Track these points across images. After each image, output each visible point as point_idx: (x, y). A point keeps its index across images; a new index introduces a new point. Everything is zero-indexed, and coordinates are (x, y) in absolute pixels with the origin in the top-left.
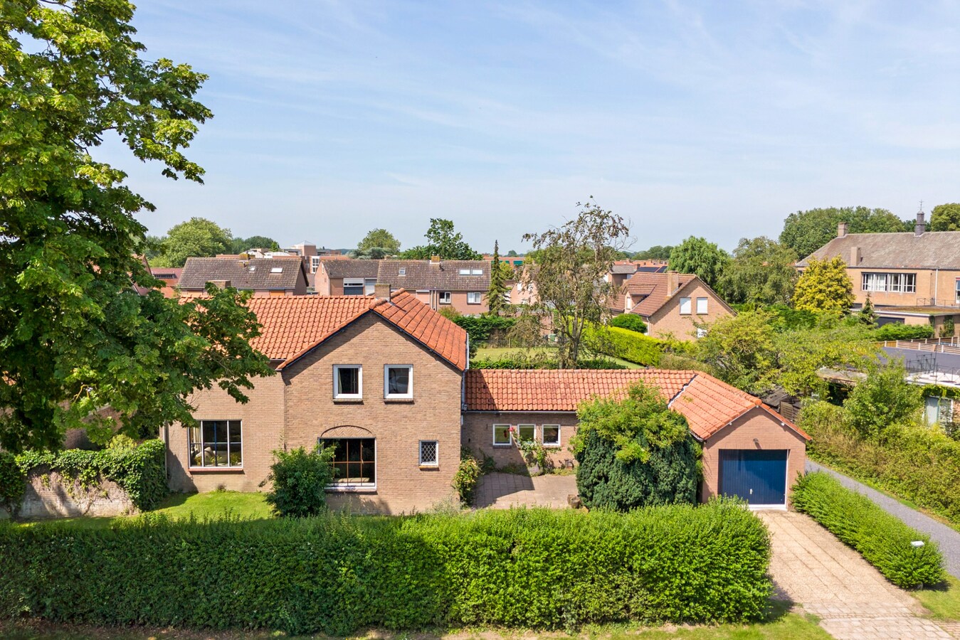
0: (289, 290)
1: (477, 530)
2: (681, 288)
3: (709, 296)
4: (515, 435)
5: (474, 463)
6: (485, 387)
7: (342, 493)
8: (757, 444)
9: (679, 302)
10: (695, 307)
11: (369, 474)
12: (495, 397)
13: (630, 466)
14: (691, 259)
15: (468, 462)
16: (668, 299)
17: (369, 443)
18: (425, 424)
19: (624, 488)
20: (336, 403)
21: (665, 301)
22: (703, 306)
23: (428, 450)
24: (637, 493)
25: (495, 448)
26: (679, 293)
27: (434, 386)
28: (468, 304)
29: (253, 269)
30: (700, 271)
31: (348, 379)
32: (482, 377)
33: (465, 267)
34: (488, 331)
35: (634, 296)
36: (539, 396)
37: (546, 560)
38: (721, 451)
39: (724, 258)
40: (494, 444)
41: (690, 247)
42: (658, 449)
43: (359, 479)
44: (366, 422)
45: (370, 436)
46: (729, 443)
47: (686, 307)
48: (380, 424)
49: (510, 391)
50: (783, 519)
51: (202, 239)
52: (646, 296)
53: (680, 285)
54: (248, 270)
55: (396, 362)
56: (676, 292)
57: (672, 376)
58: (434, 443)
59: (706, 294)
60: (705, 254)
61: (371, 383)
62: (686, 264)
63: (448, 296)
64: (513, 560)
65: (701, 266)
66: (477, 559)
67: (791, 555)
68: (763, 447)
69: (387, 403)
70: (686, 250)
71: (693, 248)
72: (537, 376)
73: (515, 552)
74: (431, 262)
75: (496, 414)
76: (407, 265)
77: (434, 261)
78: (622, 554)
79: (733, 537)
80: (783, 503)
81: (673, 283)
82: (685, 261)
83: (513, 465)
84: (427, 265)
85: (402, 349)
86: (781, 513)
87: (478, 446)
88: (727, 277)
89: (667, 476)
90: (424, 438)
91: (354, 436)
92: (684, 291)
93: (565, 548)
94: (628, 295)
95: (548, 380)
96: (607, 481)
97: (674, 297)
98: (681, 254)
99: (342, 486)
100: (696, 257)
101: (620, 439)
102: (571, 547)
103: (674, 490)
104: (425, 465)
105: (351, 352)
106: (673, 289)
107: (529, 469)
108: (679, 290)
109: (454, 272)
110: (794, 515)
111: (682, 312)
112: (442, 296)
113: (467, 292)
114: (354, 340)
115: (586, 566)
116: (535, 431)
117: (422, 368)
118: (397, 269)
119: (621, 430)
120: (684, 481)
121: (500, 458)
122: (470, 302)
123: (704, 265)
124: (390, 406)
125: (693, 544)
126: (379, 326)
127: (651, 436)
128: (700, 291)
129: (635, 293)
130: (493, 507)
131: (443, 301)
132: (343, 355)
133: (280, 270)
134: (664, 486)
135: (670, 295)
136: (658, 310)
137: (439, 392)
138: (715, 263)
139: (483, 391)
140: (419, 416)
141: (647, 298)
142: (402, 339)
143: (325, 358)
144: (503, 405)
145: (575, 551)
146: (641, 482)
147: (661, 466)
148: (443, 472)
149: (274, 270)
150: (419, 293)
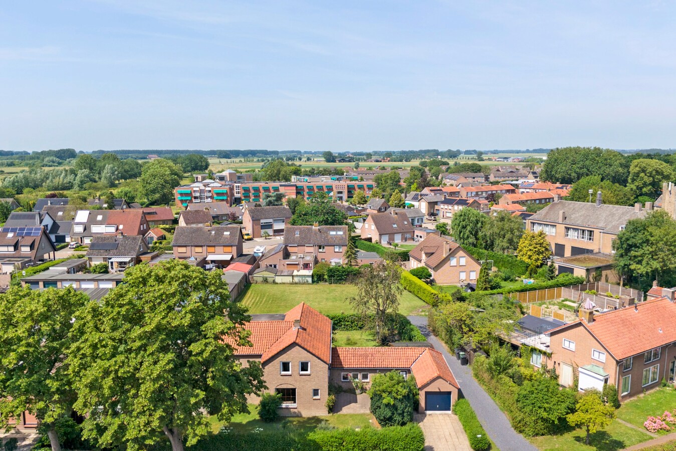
0: (234, 246)
1: (332, 437)
2: (451, 252)
3: (466, 256)
4: (351, 377)
5: (333, 397)
6: (339, 356)
7: (284, 408)
8: (439, 389)
9: (449, 260)
10: (458, 262)
11: (294, 400)
12: (342, 361)
13: (388, 405)
14: (464, 221)
15: (331, 396)
16: (443, 258)
17: (294, 390)
18: (315, 383)
19: (386, 412)
20: (281, 375)
21: (442, 259)
22: (463, 261)
23: (316, 392)
24: (390, 414)
25: (342, 382)
26: (449, 255)
27: (318, 369)
28: (335, 252)
29: (213, 232)
30: (469, 228)
31: (286, 367)
32: (337, 351)
33: (333, 230)
34: (345, 275)
35: (426, 254)
36: (361, 361)
37: (354, 446)
38: (426, 392)
39: (483, 219)
40: (342, 380)
41: (463, 214)
42: (397, 399)
43: (290, 402)
44: (293, 382)
45: (294, 387)
46: (429, 389)
47: (453, 262)
48: (298, 383)
49: (349, 358)
50: (448, 418)
51: (165, 175)
52: (432, 254)
53: (450, 249)
54: (211, 233)
55: (304, 360)
56: (448, 254)
57: (416, 350)
58: (318, 390)
59: (464, 254)
60: (471, 219)
61: (294, 367)
62: (461, 224)
63: (324, 248)
64: (344, 446)
65: (469, 225)
66: (332, 446)
67: (443, 436)
68: (442, 391)
69: (300, 375)
70: (461, 215)
71: (464, 215)
72: (360, 350)
73: (344, 444)
74: (313, 227)
75: (343, 369)
76: (300, 229)
77: (315, 227)
78: (377, 444)
79: (412, 438)
80: (450, 410)
81: (446, 249)
82: (460, 222)
83: (350, 389)
84: (311, 229)
85: (306, 355)
86: (448, 415)
87: (336, 381)
88: (484, 233)
89: (401, 408)
90: (314, 388)
91: (288, 387)
92: (452, 253)
93: (359, 443)
94: (423, 252)
95: (364, 352)
96: (380, 408)
97: (447, 257)
98: (458, 218)
99: (284, 405)
100: (467, 220)
101: (384, 395)
102: (361, 442)
103: (403, 412)
104: (315, 397)
105: (287, 357)
106: (446, 253)
107: (356, 391)
108: (449, 253)
109: (326, 232)
110: (453, 415)
111: (451, 265)
112: (320, 248)
113: (334, 246)
114: (289, 352)
115: (366, 447)
116: (359, 375)
117: (313, 362)
118: (295, 232)
119: (384, 392)
120: (407, 409)
121: (345, 386)
122: (336, 251)
123: (471, 224)
124: (301, 376)
125: (399, 440)
126: (297, 347)
127: (395, 395)
128: (461, 253)
129: (427, 251)
130: (341, 413)
131: (321, 250)
132: (284, 358)
133: (228, 233)
134: (399, 412)
135: (445, 256)
136: (438, 265)
137: (320, 371)
138: (478, 223)
139: (338, 358)
140: (312, 380)
141: (434, 255)
142: (306, 352)
143: (278, 359)
144: (346, 366)
145: (362, 443)
146: (391, 411)
147: (399, 405)
148: (322, 400)
149: (226, 233)
150: (307, 246)
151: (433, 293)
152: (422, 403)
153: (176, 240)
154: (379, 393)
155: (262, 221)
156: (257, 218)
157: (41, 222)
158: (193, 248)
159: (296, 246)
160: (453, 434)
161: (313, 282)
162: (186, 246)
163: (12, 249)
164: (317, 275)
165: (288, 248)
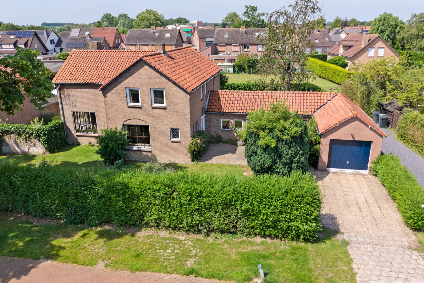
0: (173, 45)
1: (155, 182)
2: (370, 42)
3: (385, 47)
4: (232, 125)
5: (199, 141)
6: (219, 100)
7: (136, 151)
8: (353, 137)
9: (368, 50)
10: (376, 53)
11: (147, 141)
12: (223, 105)
13: (266, 148)
14: (383, 25)
15: (195, 140)
16: (361, 48)
17: (146, 128)
18: (172, 119)
19: (263, 159)
20: (129, 107)
21: (360, 49)
22: (381, 52)
23: (175, 132)
24: (269, 162)
25: (222, 131)
26: (368, 45)
27: (176, 100)
28: (258, 51)
29: (157, 34)
30: (387, 32)
31: (135, 96)
32: (218, 94)
33: (258, 31)
35: (344, 47)
36: (246, 105)
37: (190, 200)
38: (332, 141)
39: (402, 25)
40: (222, 129)
41: (383, 19)
42: (283, 140)
43: (143, 144)
44: (144, 117)
45: (147, 124)
46: (336, 136)
47: (371, 53)
48: (151, 119)
49: (231, 102)
50: (363, 179)
51: (150, 19)
52: (351, 47)
53: (369, 40)
54: (155, 35)
55: (158, 87)
56: (366, 44)
57: (322, 95)
58: (178, 129)
59: (384, 45)
60: (391, 23)
61: (146, 97)
62: (379, 28)
63: (248, 47)
64: (173, 199)
65: (388, 29)
67: (355, 202)
68: (357, 139)
69: (153, 108)
70: (380, 20)
71: (384, 19)
72: (247, 94)
73: (175, 194)
74: (241, 30)
75: (223, 114)
76: (229, 31)
77: (242, 29)
78: (231, 201)
79: (297, 197)
80: (367, 169)
81: (365, 39)
82: (379, 26)
83: (231, 140)
84: (239, 31)
85: (158, 80)
86: (363, 175)
87: (213, 130)
88: (402, 36)
89: (287, 155)
90: (172, 127)
91: (139, 124)
92: (371, 44)
93: (199, 195)
94: (341, 46)
95: (252, 96)
96: (256, 155)
97: (365, 47)
98: (377, 23)
99: (135, 148)
100: (386, 25)
101: (261, 134)
102: (204, 195)
103: (292, 162)
104: (174, 140)
105: (134, 81)
106: (365, 43)
107: (238, 142)
108: (368, 43)
109: (252, 34)
110: (370, 177)
111: (369, 56)
112: (245, 47)
113: (258, 45)
114: (135, 75)
115: (211, 204)
116: (243, 123)
117: (169, 90)
118: (224, 33)
119: (263, 130)
120: (298, 157)
121: (224, 136)
122: (259, 50)
123: (390, 29)
124: (155, 110)
125: (272, 198)
126: (146, 67)
127: (279, 134)
128: (380, 44)
129: (345, 45)
131: (246, 50)
132: (130, 82)
133: (169, 35)
134: (284, 160)
135: (363, 46)
136: (355, 55)
137: (179, 104)
138: (396, 28)
140: (169, 116)
141: (352, 48)
142: (158, 75)
143: (122, 84)
144: (225, 109)
145: (206, 197)
146: (271, 157)
147: (284, 149)
148: (182, 143)
149: (167, 35)
150: (234, 46)
151: (348, 73)
152: (324, 157)
153: (128, 40)
154: (255, 130)
155: (207, 39)
156: (203, 37)
157: (48, 37)
158: (141, 46)
159: (224, 46)
160: (371, 200)
161: (234, 72)
162: (135, 45)
163: (12, 46)
164: (238, 66)
165: (218, 47)
